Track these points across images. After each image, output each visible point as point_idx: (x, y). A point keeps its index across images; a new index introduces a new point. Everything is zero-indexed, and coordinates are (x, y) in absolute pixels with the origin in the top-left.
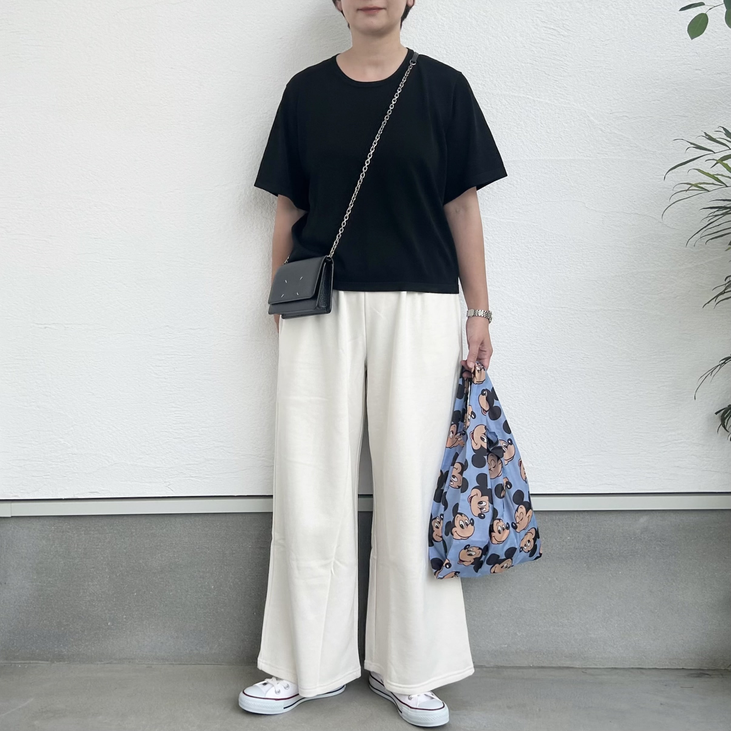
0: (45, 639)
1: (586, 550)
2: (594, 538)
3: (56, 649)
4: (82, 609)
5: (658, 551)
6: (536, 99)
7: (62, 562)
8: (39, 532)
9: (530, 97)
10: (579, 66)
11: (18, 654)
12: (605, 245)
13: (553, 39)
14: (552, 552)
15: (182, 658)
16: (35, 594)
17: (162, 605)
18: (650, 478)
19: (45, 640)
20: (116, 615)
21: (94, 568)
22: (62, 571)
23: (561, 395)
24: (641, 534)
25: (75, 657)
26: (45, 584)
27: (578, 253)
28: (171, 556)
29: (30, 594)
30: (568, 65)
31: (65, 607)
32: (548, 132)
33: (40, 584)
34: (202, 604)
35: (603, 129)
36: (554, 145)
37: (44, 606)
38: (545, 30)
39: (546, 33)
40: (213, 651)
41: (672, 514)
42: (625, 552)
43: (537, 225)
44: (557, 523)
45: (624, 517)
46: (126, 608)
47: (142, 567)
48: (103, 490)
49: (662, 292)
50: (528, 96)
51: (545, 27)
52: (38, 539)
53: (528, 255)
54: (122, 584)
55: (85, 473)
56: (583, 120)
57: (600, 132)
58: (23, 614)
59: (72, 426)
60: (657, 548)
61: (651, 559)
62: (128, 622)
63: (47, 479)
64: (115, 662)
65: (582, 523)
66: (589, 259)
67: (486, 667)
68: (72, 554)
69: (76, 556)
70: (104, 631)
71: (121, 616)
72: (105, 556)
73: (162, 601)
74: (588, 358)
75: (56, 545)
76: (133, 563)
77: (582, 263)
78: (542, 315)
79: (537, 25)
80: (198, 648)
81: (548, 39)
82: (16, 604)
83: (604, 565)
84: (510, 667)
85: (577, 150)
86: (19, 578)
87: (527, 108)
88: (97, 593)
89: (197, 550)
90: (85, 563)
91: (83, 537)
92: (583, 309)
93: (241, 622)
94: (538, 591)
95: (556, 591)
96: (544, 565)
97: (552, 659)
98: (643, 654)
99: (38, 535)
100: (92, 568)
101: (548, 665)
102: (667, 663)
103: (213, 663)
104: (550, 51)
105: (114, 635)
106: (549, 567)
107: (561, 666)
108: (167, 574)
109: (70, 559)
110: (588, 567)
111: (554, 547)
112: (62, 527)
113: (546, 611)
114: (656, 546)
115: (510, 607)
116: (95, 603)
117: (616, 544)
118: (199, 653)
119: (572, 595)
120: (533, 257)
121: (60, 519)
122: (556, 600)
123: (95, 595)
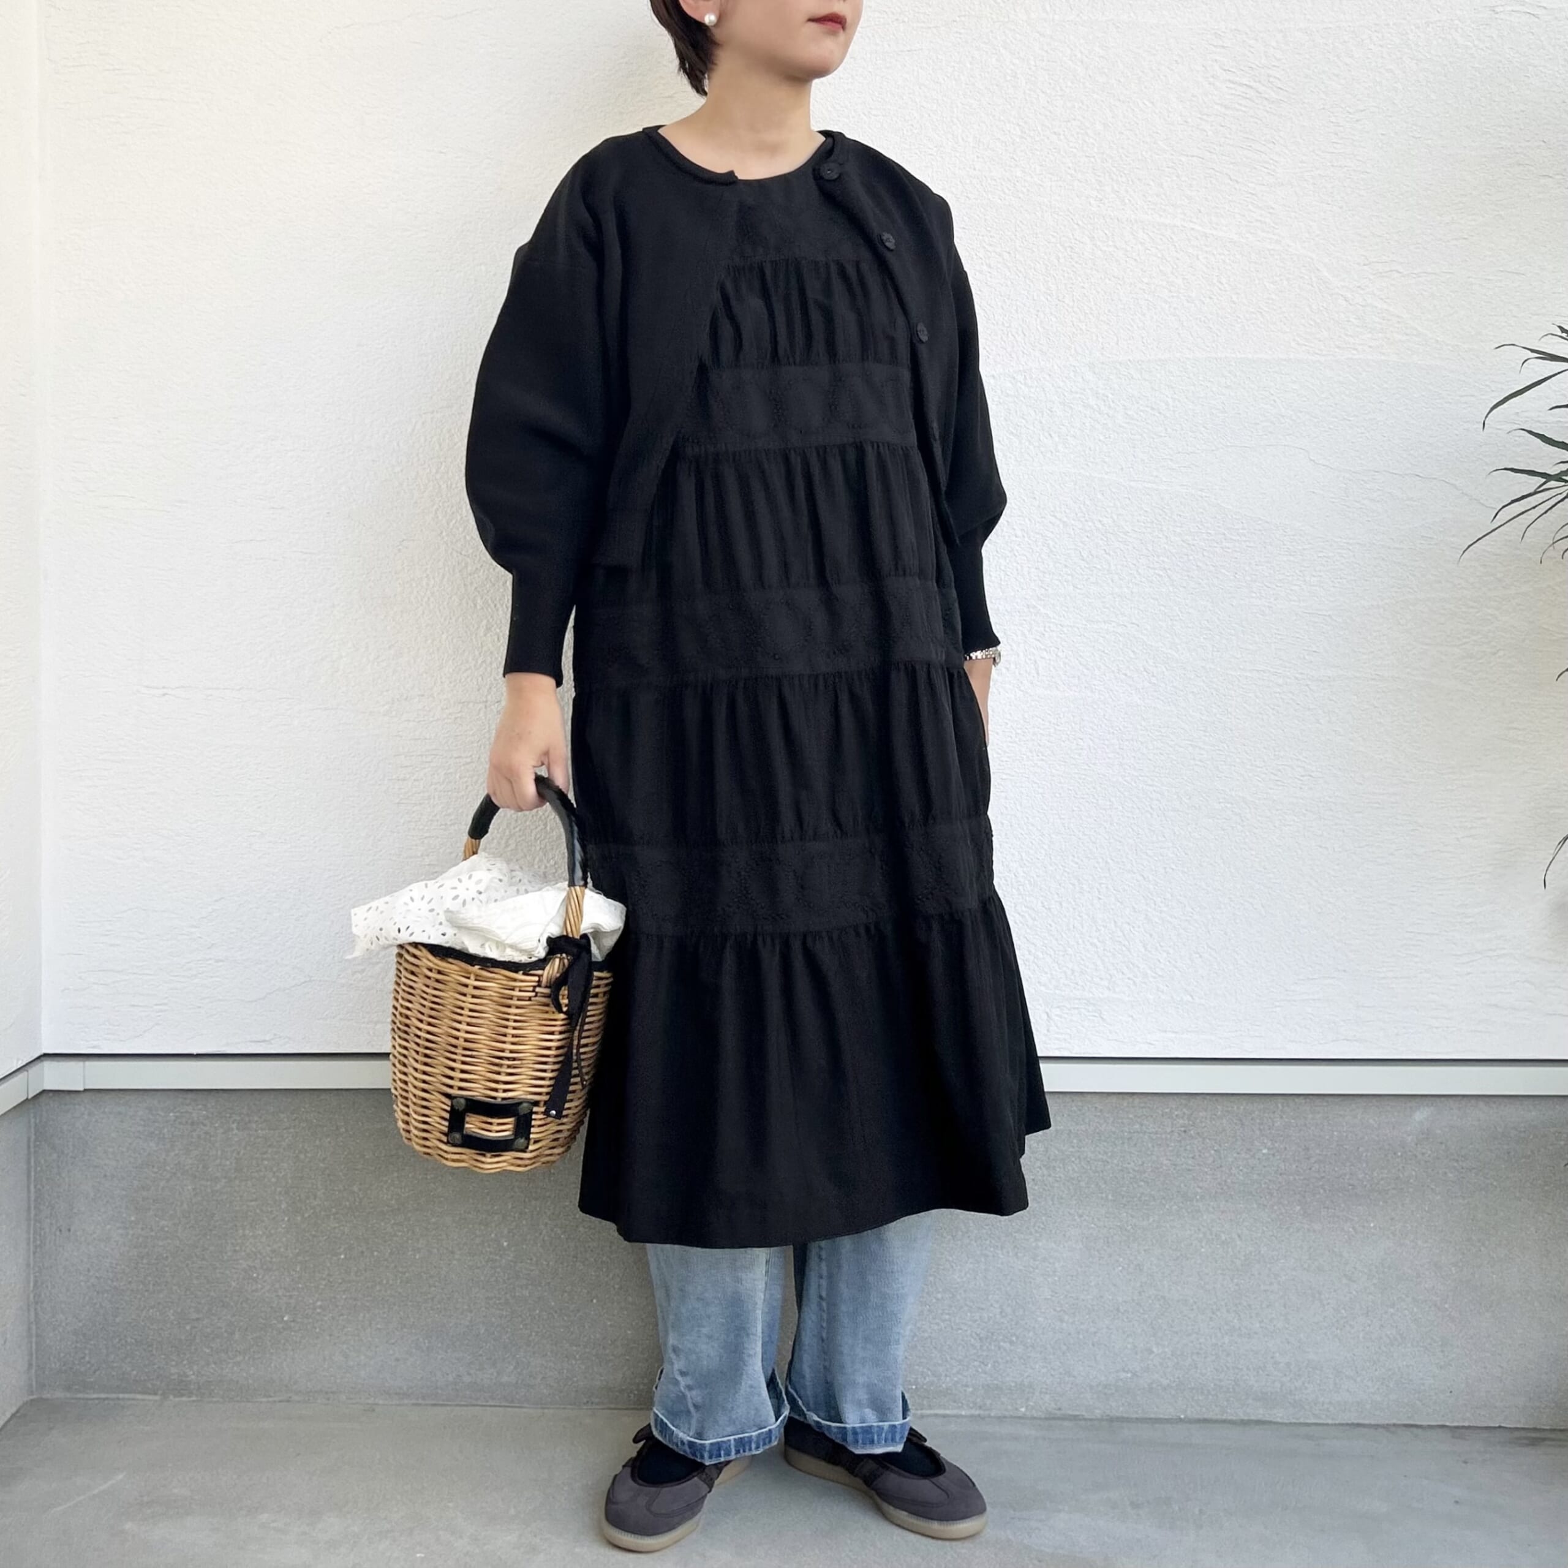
0: (150, 1349)
1: (1302, 1178)
2: (1318, 1151)
3: (173, 1370)
4: (230, 1286)
5: (1452, 1181)
6: (1208, 231)
7: (190, 1187)
8: (142, 1123)
9: (1197, 227)
11: (92, 1379)
12: (1351, 541)
13: (1245, 106)
14: (1229, 1181)
15: (440, 1392)
16: (131, 1254)
17: (399, 1281)
18: (1437, 1028)
19: (151, 1351)
20: (302, 1301)
21: (256, 1200)
22: (188, 1206)
23: (1254, 853)
24: (1416, 1144)
25: (212, 1387)
26: (153, 1234)
27: (1292, 558)
29: (121, 1255)
30: (1276, 162)
31: (195, 1282)
32: (1234, 302)
33: (142, 1233)
34: (482, 1278)
35: (1350, 296)
36: (1247, 328)
37: (150, 1278)
38: (1231, 89)
39: (1232, 94)
40: (505, 1379)
41: (1481, 1104)
42: (1382, 1182)
43: (1208, 495)
44: (1241, 1120)
45: (1381, 1109)
46: (322, 1287)
47: (358, 1200)
48: (280, 1036)
49: (1467, 642)
50: (1192, 226)
51: (1233, 82)
52: (139, 1137)
53: (1189, 560)
54: (314, 1236)
55: (244, 1000)
56: (1306, 277)
57: (1344, 303)
58: (105, 1295)
61: (1439, 1197)
62: (325, 1316)
63: (161, 1011)
64: (296, 1398)
65: (1293, 1121)
66: (1315, 571)
67: (1085, 1419)
68: (210, 1170)
69: (218, 1174)
70: (275, 1332)
71: (311, 1302)
72: (281, 1175)
73: (398, 1271)
75: (177, 1152)
76: (340, 1191)
77: (1301, 578)
78: (1215, 686)
79: (1213, 77)
80: (472, 1372)
82: (91, 1274)
83: (1338, 1208)
84: (1137, 1420)
85: (1294, 340)
86: (99, 1218)
87: (1190, 250)
88: (261, 1254)
90: (237, 1189)
91: (236, 1134)
92: (1302, 674)
93: (565, 1318)
94: (1199, 1261)
95: (1238, 1262)
96: (1213, 1208)
97: (1225, 1403)
98: (1416, 1396)
99: (141, 1129)
100: (252, 1201)
101: (1219, 1417)
102: (1468, 1415)
103: (503, 1404)
104: (1241, 131)
105: (296, 1342)
106: (1223, 1212)
107: (1246, 1418)
108: (409, 1215)
109: (207, 1180)
110: (1305, 1212)
111: (1234, 1171)
112: (191, 1113)
113: (1215, 1303)
114: (1447, 1171)
115: (1140, 1293)
116: (258, 1275)
117: (1364, 1165)
118: (475, 1383)
119: (1270, 1269)
120: (1199, 564)
121: (186, 1096)
122: (1235, 1281)
123: (257, 1259)
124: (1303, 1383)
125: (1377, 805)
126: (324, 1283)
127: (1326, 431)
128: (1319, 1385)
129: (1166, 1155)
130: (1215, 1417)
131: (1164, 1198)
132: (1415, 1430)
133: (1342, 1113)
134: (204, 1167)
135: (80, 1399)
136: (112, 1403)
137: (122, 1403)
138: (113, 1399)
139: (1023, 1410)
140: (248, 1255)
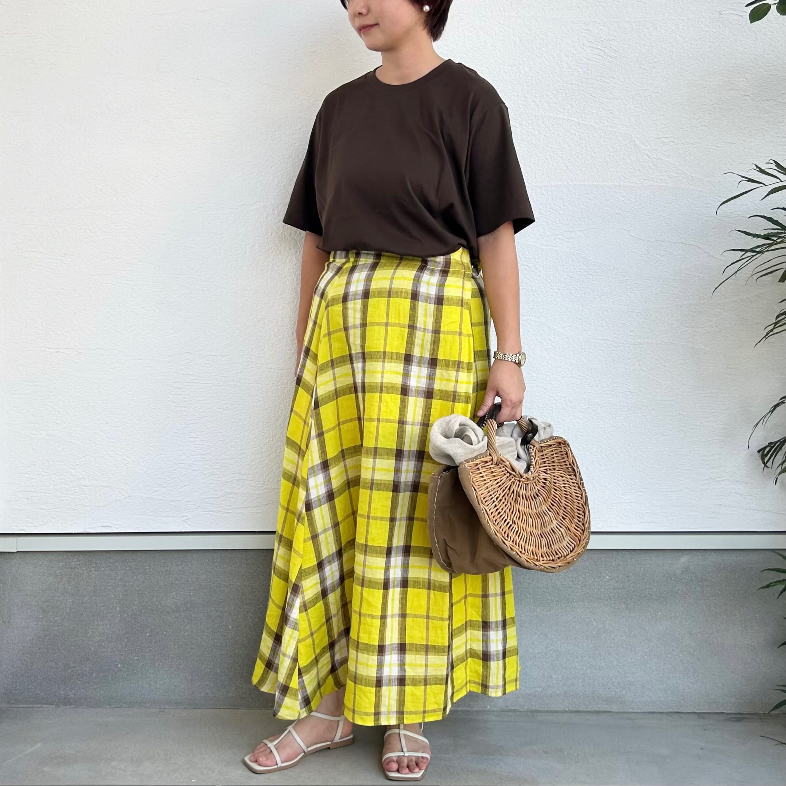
0: (50, 682)
1: (625, 590)
2: (633, 578)
3: (62, 693)
4: (91, 650)
5: (698, 592)
6: (581, 122)
7: (70, 600)
8: (46, 568)
9: (575, 120)
10: (625, 89)
11: (20, 698)
12: (650, 276)
13: (599, 60)
14: (590, 592)
15: (197, 702)
16: (40, 634)
17: (176, 646)
18: (692, 516)
20: (127, 657)
21: (104, 606)
22: (69, 609)
23: (602, 430)
25: (82, 701)
26: (51, 624)
27: (621, 284)
28: (187, 594)
29: (35, 635)
30: (614, 87)
31: (73, 648)
32: (593, 157)
33: (46, 623)
34: (219, 644)
35: (650, 154)
36: (599, 169)
37: (50, 646)
38: (592, 50)
39: (592, 54)
40: (230, 695)
41: (713, 554)
42: (665, 593)
43: (580, 252)
44: (595, 562)
45: (664, 556)
46: (137, 650)
47: (155, 606)
48: (116, 524)
49: (706, 326)
50: (572, 119)
51: (592, 47)
52: (45, 576)
53: (571, 285)
54: (134, 624)
55: (98, 506)
56: (629, 144)
57: (647, 157)
58: (27, 655)
59: (84, 456)
60: (698, 589)
61: (692, 600)
62: (139, 664)
63: (56, 511)
64: (124, 706)
65: (621, 563)
66: (633, 290)
67: (520, 712)
68: (81, 591)
69: (85, 594)
70: (114, 673)
71: (132, 657)
72: (117, 594)
73: (176, 642)
74: (630, 392)
75: (64, 583)
76: (146, 602)
78: (583, 347)
79: (583, 45)
80: (214, 691)
81: (594, 59)
82: (19, 644)
83: (643, 606)
84: (545, 711)
85: (623, 176)
86: (24, 616)
87: (571, 131)
88: (106, 633)
89: (215, 588)
90: (94, 601)
91: (93, 573)
92: (626, 341)
94: (575, 633)
95: (594, 633)
96: (582, 606)
97: (588, 703)
98: (681, 697)
99: (45, 571)
100: (102, 607)
101: (585, 710)
102: (706, 707)
103: (230, 707)
104: (597, 72)
105: (124, 678)
106: (587, 608)
107: (598, 710)
108: (182, 613)
109: (79, 597)
110: (627, 607)
111: (592, 587)
112: (71, 563)
113: (583, 653)
114: (696, 587)
115: (546, 648)
116: (105, 644)
117: (656, 584)
118: (215, 697)
119: (610, 636)
120: (576, 287)
121: (68, 554)
122: (593, 642)
123: (104, 636)
124: (626, 692)
125: (663, 406)
126: (138, 648)
127: (638, 221)
128: (634, 693)
129: (559, 580)
130: (583, 710)
131: (558, 601)
132: (681, 715)
133: (645, 558)
134: (77, 590)
135: (15, 707)
136: (31, 709)
137: (36, 709)
138: (31, 707)
139: (489, 707)
140: (100, 634)
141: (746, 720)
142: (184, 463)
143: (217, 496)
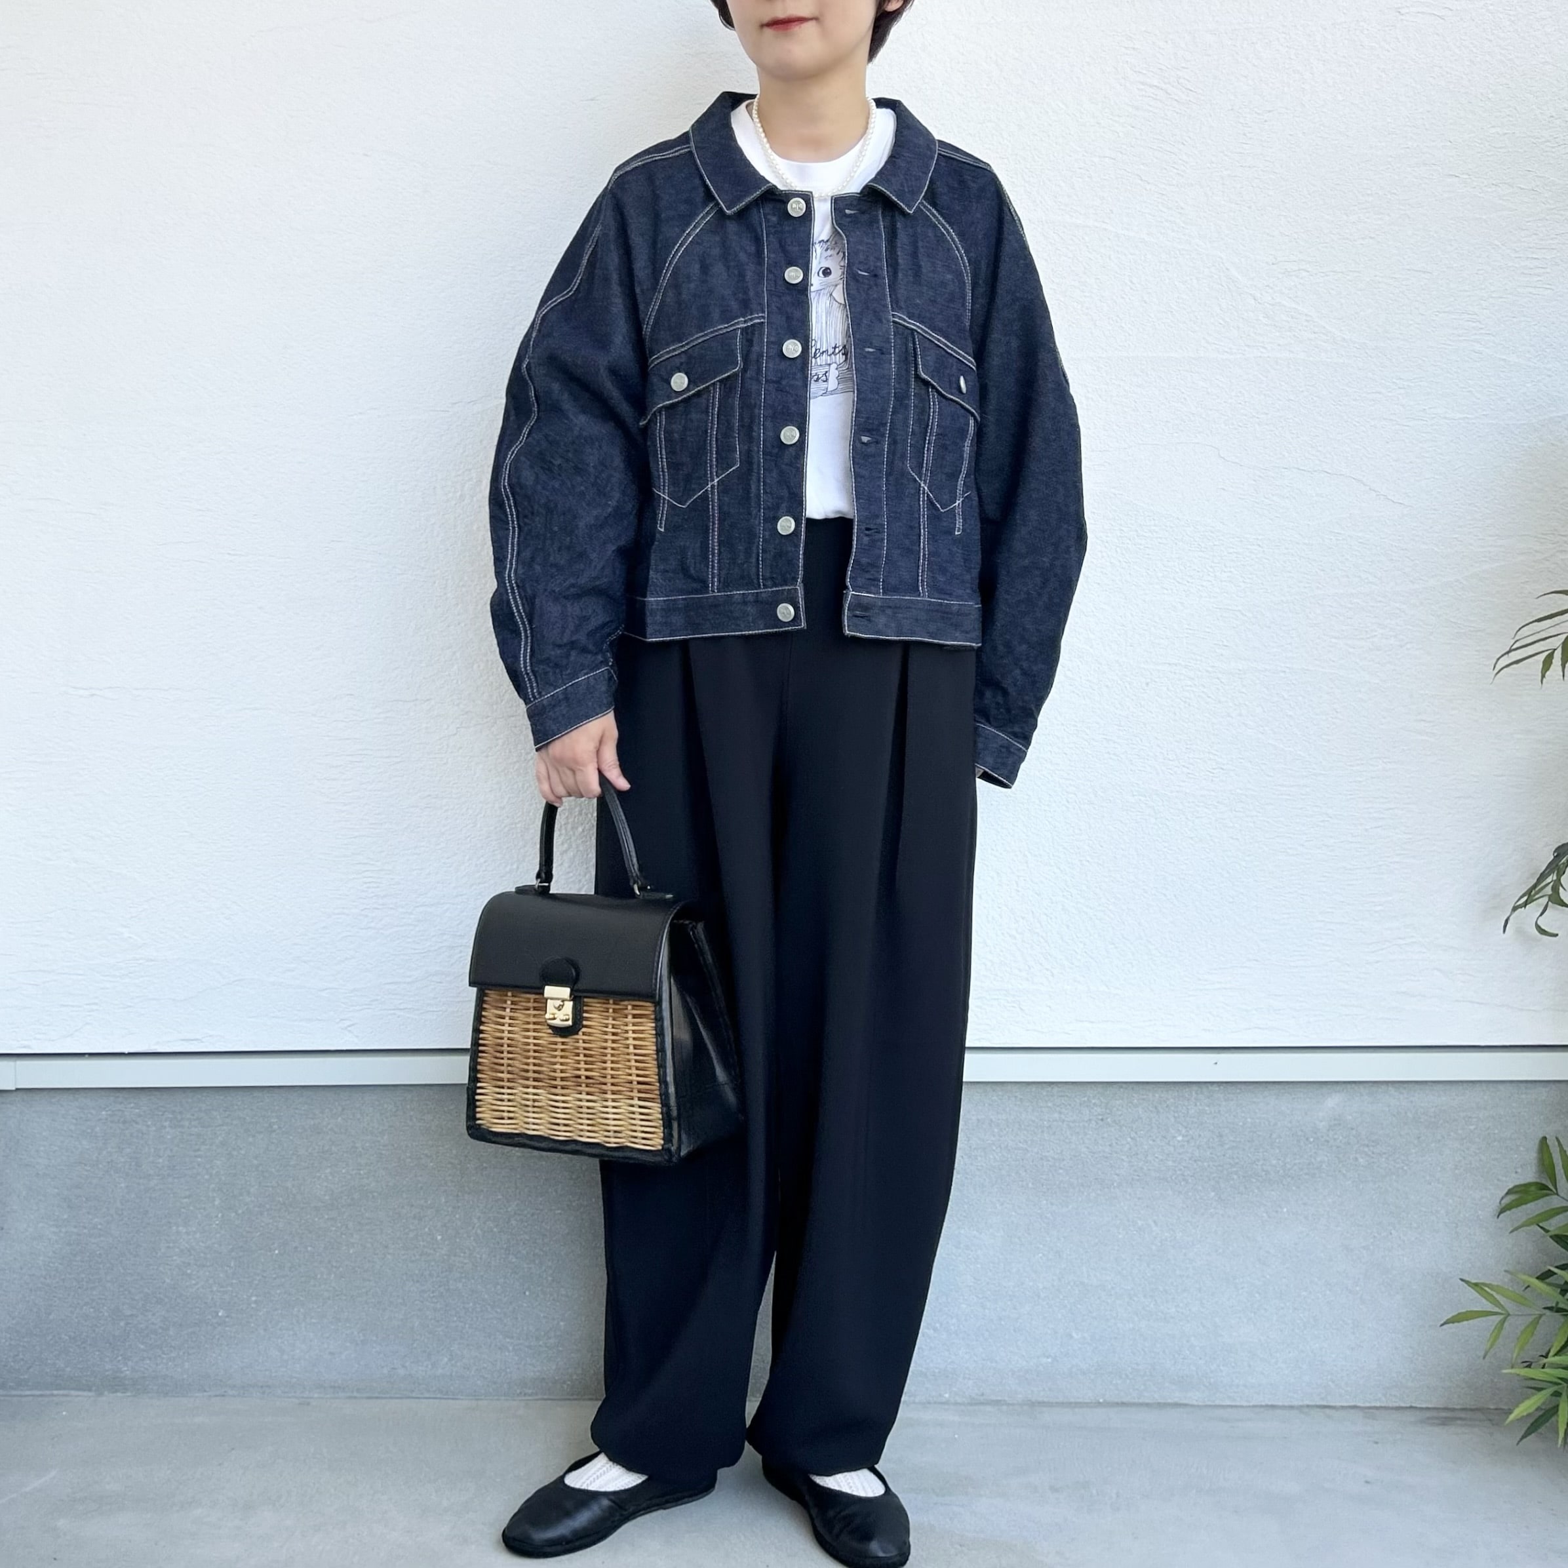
0: (84, 1345)
1: (1216, 1164)
2: (1232, 1138)
3: (108, 1367)
4: (164, 1282)
5: (1363, 1166)
6: (1120, 231)
7: (123, 1185)
8: (74, 1121)
9: (1109, 227)
10: (1209, 165)
11: (26, 1377)
12: (1260, 537)
13: (1155, 107)
14: (1145, 1168)
15: (374, 1384)
16: (63, 1252)
17: (333, 1276)
18: (1346, 1015)
19: (84, 1348)
20: (236, 1296)
21: (189, 1197)
22: (121, 1203)
23: (1166, 845)
24: (1328, 1130)
25: (147, 1383)
27: (1203, 554)
28: (354, 1172)
29: (54, 1252)
30: (1187, 163)
31: (129, 1279)
32: (1144, 301)
33: (75, 1230)
34: (417, 1272)
35: (1259, 295)
36: (1158, 327)
37: (83, 1276)
38: (1142, 90)
39: (1143, 96)
40: (440, 1371)
41: (1391, 1090)
42: (1295, 1167)
44: (1156, 1108)
45: (1293, 1096)
46: (256, 1282)
47: (291, 1195)
48: (211, 1036)
49: (1375, 636)
50: (1104, 226)
51: (1143, 83)
52: (72, 1137)
54: (248, 1232)
55: (174, 1000)
56: (1216, 276)
57: (1252, 301)
58: (38, 1292)
60: (1361, 1160)
61: (1350, 1182)
62: (259, 1310)
63: (93, 1011)
64: (230, 1392)
65: (1207, 1108)
66: (1225, 566)
67: (1009, 1405)
68: (143, 1167)
69: (151, 1172)
70: (209, 1327)
71: (245, 1297)
72: (214, 1172)
73: (332, 1266)
74: (1222, 769)
75: (109, 1149)
76: (272, 1187)
77: (1211, 574)
78: (1128, 679)
79: (1124, 78)
80: (407, 1364)
81: (1146, 107)
82: (23, 1272)
83: (1251, 1194)
84: (1057, 1404)
85: (1204, 338)
86: (32, 1216)
87: (1102, 251)
88: (194, 1250)
89: (409, 1160)
90: (170, 1186)
91: (168, 1133)
92: (1213, 667)
93: (499, 1310)
94: (1116, 1248)
95: (1154, 1247)
96: (1130, 1195)
97: (1142, 1387)
98: (1329, 1377)
99: (73, 1127)
100: (185, 1198)
101: (1136, 1401)
102: (1380, 1395)
103: (439, 1396)
104: (1153, 133)
105: (231, 1337)
106: (1139, 1199)
107: (1162, 1401)
108: (343, 1210)
109: (140, 1178)
110: (1220, 1198)
111: (1150, 1158)
112: (123, 1111)
113: (1132, 1288)
114: (1358, 1156)
115: (1059, 1279)
116: (192, 1271)
117: (1277, 1151)
118: (410, 1375)
119: (1185, 1255)
121: (118, 1094)
122: (1152, 1266)
123: (191, 1255)
124: (1218, 1366)
125: (1287, 797)
126: (258, 1278)
127: (1236, 429)
128: (1233, 1367)
129: (1083, 1143)
130: (1132, 1401)
131: (1082, 1185)
132: (1327, 1411)
133: (1255, 1100)
134: (137, 1164)
135: (14, 1396)
136: (46, 1399)
137: (55, 1399)
138: (47, 1396)
139: (947, 1395)
140: (182, 1251)
141: (1459, 1422)
142: (344, 914)
143: (409, 980)
